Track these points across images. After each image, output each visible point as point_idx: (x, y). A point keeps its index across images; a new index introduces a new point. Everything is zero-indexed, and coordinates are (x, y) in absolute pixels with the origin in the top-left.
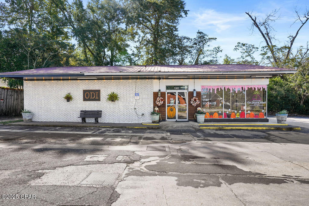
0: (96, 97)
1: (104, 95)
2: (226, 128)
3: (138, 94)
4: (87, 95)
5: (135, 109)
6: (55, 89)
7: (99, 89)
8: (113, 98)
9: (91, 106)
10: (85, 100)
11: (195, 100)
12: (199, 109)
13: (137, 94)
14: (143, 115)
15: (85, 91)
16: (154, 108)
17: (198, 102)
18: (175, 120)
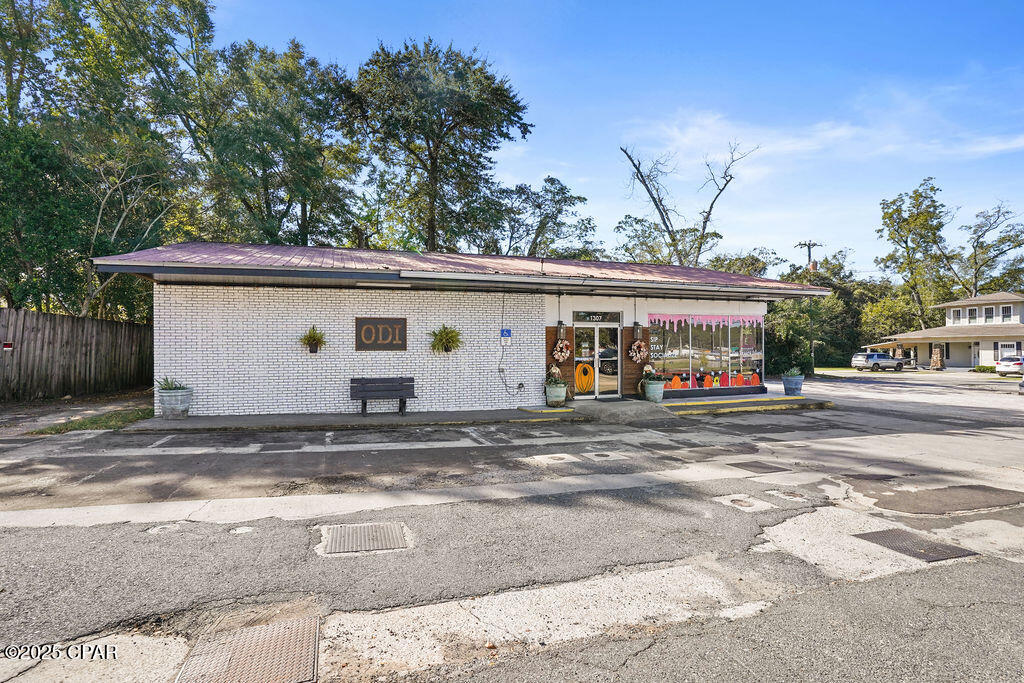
0: (394, 338)
1: (418, 333)
2: (722, 411)
3: (509, 332)
4: (369, 331)
5: (501, 371)
6: (263, 311)
7: (403, 317)
8: (445, 341)
9: (381, 364)
10: (360, 346)
11: (639, 347)
12: (648, 368)
13: (506, 333)
14: (521, 386)
15: (360, 323)
16: (548, 368)
17: (644, 353)
18: (593, 397)
